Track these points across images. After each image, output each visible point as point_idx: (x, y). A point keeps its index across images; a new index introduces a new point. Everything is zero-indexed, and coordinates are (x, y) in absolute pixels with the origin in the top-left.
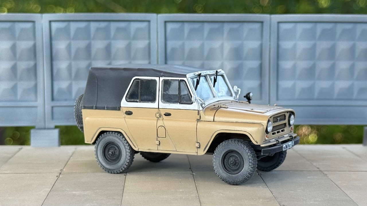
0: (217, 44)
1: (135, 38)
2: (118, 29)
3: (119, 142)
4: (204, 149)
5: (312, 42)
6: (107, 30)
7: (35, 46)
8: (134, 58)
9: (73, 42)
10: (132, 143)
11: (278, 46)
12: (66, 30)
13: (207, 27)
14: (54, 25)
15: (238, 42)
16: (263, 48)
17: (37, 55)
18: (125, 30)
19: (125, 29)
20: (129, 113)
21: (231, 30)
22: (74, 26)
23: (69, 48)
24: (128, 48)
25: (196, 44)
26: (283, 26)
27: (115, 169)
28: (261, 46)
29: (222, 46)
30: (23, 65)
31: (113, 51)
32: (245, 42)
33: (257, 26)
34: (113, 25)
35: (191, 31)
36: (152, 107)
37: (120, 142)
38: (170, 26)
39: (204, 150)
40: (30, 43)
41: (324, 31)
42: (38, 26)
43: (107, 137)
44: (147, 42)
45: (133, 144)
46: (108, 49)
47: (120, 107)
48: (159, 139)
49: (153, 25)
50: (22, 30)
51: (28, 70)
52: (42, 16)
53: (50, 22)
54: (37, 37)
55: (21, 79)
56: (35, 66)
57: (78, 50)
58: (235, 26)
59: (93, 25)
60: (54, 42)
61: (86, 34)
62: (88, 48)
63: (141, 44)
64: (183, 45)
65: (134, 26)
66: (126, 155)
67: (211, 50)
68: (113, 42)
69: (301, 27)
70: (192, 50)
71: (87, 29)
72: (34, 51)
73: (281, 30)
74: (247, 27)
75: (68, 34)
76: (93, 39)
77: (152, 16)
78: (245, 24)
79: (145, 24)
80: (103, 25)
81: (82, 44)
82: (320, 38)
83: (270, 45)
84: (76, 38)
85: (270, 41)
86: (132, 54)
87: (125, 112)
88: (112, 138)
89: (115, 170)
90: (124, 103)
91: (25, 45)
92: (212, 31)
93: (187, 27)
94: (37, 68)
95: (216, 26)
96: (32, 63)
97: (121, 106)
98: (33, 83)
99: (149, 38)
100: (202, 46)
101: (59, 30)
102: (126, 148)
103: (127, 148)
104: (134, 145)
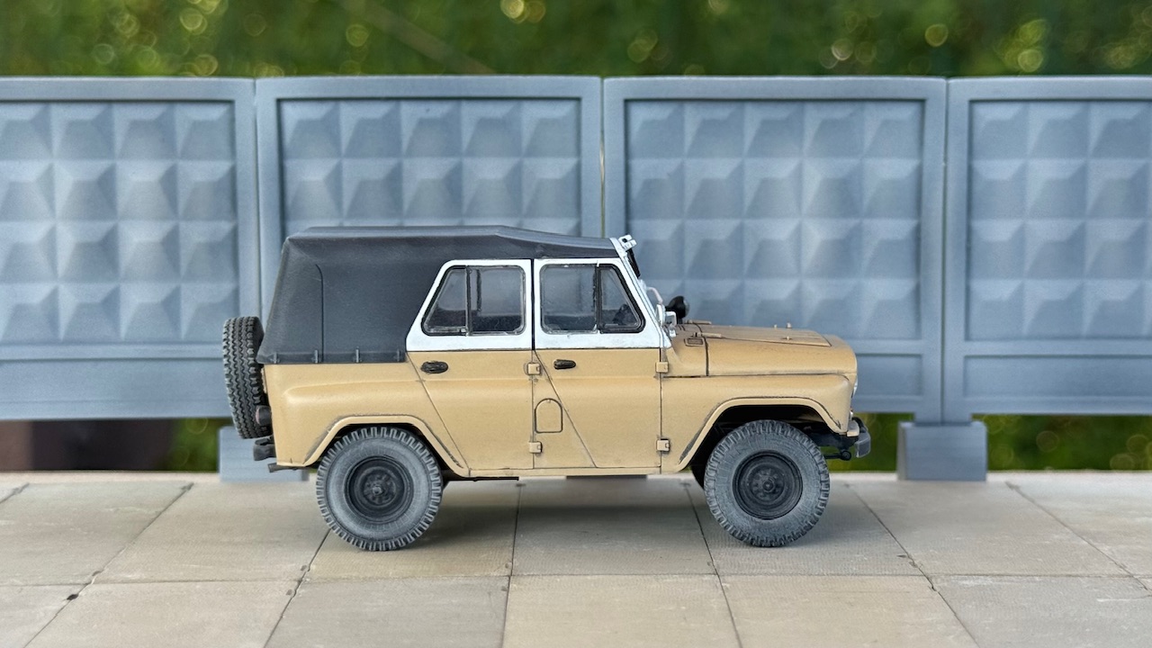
0: (782, 169)
1: (533, 151)
2: (484, 124)
3: (404, 456)
4: (680, 455)
5: (1076, 163)
6: (449, 127)
7: (233, 173)
8: (533, 212)
9: (346, 163)
10: (450, 455)
11: (970, 170)
12: (328, 128)
13: (753, 116)
14: (292, 113)
15: (846, 164)
16: (925, 178)
17: (240, 203)
18: (505, 126)
19: (503, 124)
20: (437, 368)
21: (826, 127)
22: (350, 116)
23: (335, 180)
24: (515, 181)
25: (719, 168)
26: (986, 114)
27: (389, 535)
28: (919, 172)
29: (799, 175)
30: (197, 234)
31: (469, 191)
32: (870, 162)
33: (907, 113)
34: (470, 112)
35: (706, 127)
36: (513, 347)
37: (409, 455)
38: (640, 114)
39: (682, 459)
40: (222, 167)
41: (1111, 129)
42: (242, 114)
43: (363, 443)
44: (570, 162)
45: (452, 458)
46: (453, 185)
47: (406, 351)
48: (538, 437)
49: (590, 111)
50: (197, 126)
51: (212, 248)
52: (254, 85)
53: (279, 101)
54: (239, 148)
55: (191, 276)
56: (234, 234)
57: (363, 186)
58: (840, 112)
59: (409, 112)
60: (290, 164)
61: (386, 139)
62: (394, 180)
63: (553, 169)
64: (681, 170)
65: (533, 112)
66: (430, 490)
67: (766, 186)
68: (468, 162)
69: (1040, 116)
70: (706, 187)
71: (391, 124)
72: (229, 192)
73: (980, 126)
74: (873, 117)
75: (335, 139)
76: (410, 153)
77: (585, 85)
78: (870, 107)
79: (565, 109)
80: (439, 110)
81: (374, 168)
82: (1100, 151)
83: (945, 167)
84: (356, 150)
85: (946, 160)
86: (526, 200)
87: (419, 365)
88: (381, 445)
89: (391, 538)
90: (418, 341)
91: (202, 172)
92: (766, 128)
93: (692, 116)
94: (241, 242)
95: (781, 112)
96: (225, 227)
97: (408, 349)
98: (227, 287)
99: (578, 151)
100: (739, 173)
101: (305, 126)
102: (427, 472)
103: (432, 471)
104: (455, 461)
